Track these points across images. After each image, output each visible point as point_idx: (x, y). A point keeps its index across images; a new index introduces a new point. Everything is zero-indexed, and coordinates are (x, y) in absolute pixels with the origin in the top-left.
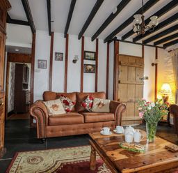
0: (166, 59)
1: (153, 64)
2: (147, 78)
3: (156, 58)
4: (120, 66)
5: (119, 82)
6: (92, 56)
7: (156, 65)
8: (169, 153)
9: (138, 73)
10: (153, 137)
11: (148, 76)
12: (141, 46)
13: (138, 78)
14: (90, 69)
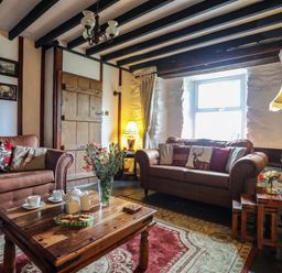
0: (132, 87)
1: (115, 93)
2: (107, 113)
3: (120, 84)
4: (64, 92)
5: (63, 118)
6: (12, 68)
7: (120, 94)
8: (127, 216)
9: (93, 104)
10: (107, 199)
11: (108, 110)
12: (99, 63)
13: (93, 113)
14: (6, 93)
